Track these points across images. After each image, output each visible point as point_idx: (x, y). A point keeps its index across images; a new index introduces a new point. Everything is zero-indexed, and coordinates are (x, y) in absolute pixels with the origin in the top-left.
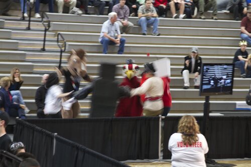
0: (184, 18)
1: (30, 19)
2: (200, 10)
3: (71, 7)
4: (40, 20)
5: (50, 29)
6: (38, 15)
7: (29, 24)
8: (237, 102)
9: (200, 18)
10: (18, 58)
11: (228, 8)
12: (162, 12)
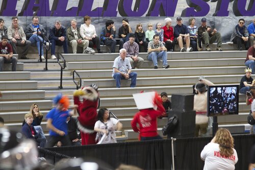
0: (190, 51)
1: (47, 60)
2: (206, 42)
3: (84, 48)
4: (56, 60)
5: (66, 69)
6: (54, 57)
7: (46, 65)
8: (245, 125)
9: (206, 50)
10: (38, 97)
11: (232, 39)
12: (170, 47)
